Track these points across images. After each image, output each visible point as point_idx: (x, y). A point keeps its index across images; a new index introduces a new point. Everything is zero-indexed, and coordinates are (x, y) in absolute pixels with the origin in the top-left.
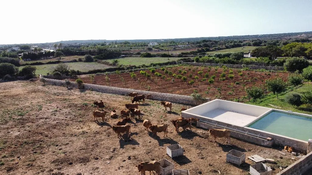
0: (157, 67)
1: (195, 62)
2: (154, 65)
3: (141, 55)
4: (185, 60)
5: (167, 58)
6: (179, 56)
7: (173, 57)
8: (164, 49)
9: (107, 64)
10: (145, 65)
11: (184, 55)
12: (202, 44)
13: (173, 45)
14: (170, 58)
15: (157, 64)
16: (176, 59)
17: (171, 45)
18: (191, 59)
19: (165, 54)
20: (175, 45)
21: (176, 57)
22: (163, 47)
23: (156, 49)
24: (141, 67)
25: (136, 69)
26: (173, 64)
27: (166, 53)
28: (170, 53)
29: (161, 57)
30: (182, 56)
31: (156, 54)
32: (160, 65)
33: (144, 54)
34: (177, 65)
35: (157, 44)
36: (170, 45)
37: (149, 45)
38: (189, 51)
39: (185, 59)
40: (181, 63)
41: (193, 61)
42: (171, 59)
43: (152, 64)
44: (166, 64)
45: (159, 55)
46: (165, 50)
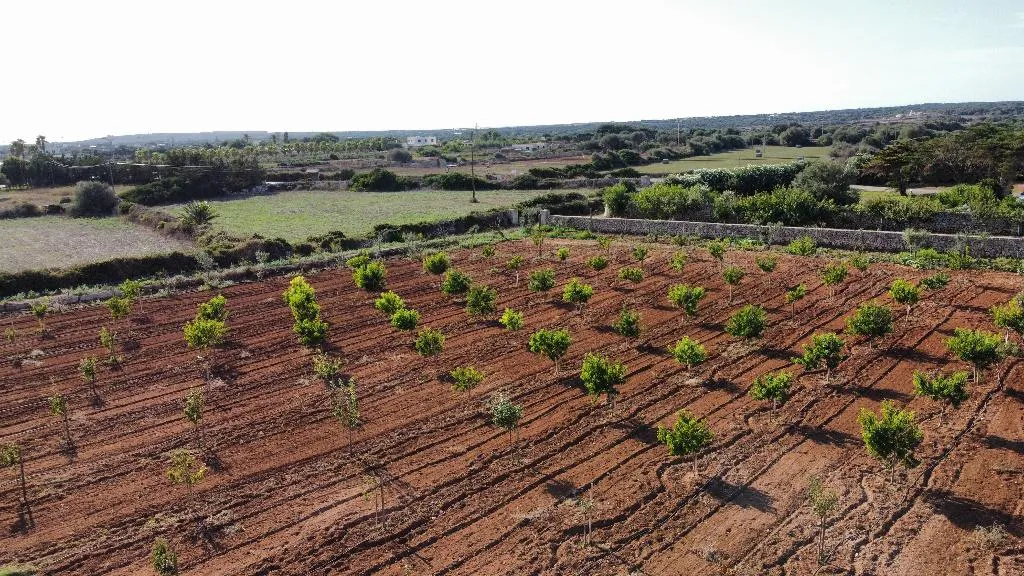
0: (405, 245)
1: (606, 214)
2: (394, 234)
3: (351, 182)
4: (556, 206)
5: (467, 195)
6: (523, 184)
7: (497, 187)
8: (459, 159)
9: (159, 225)
10: (340, 234)
11: (543, 181)
12: (601, 141)
13: (492, 146)
14: (481, 195)
15: (407, 228)
16: (509, 200)
17: (488, 143)
18: (581, 197)
19: (458, 177)
20: (499, 146)
21: (511, 189)
22: (456, 150)
23: (427, 159)
24: (314, 244)
25: (280, 263)
26: (496, 228)
27: (465, 171)
28: (481, 172)
29: (438, 188)
30: (535, 181)
31: (422, 175)
32: (426, 230)
33: (366, 176)
34: (518, 233)
35: (435, 143)
36: (482, 142)
37: (405, 145)
38: (561, 165)
39: (556, 199)
40: (537, 218)
41: (597, 207)
42: (488, 202)
43: (379, 228)
44: (462, 226)
45: (431, 182)
46: (465, 162)
